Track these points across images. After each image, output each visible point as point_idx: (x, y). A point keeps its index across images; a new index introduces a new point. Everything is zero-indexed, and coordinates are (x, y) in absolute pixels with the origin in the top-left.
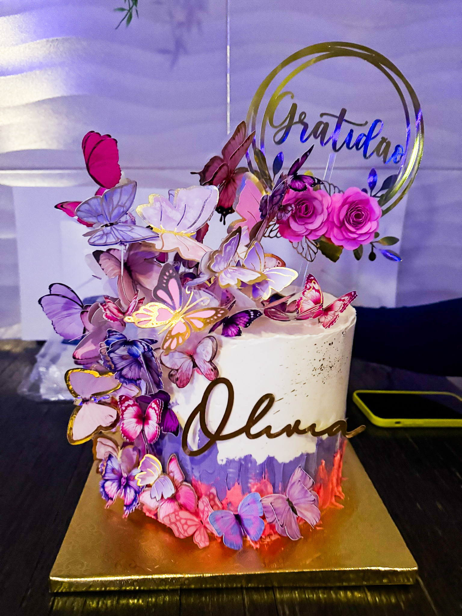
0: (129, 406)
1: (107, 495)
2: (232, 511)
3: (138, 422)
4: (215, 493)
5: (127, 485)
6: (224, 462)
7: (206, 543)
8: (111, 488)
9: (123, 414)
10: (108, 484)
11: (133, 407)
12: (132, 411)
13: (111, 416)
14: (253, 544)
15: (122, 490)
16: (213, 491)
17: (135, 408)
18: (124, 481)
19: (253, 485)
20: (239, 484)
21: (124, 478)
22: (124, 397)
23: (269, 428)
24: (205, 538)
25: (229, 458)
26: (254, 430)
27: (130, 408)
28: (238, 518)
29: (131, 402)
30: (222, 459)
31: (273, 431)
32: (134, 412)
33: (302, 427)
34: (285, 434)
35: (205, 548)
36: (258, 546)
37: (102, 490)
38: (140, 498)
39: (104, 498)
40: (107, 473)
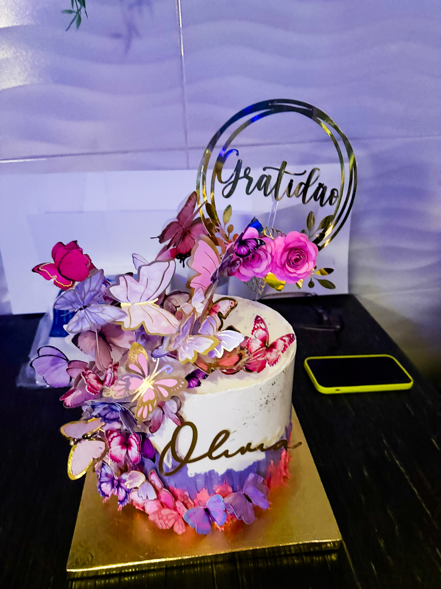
0: (114, 437)
1: (103, 493)
2: (202, 506)
3: (122, 448)
4: (188, 494)
5: (119, 486)
6: (193, 475)
7: (183, 530)
8: (107, 488)
9: (110, 445)
10: (103, 485)
11: (118, 437)
12: (117, 440)
13: (101, 448)
14: (219, 528)
15: (115, 489)
16: (187, 493)
17: (119, 438)
18: (116, 482)
19: (217, 489)
20: (206, 489)
21: (116, 480)
22: (109, 432)
23: (227, 451)
24: (182, 527)
25: (197, 473)
26: (215, 454)
27: (116, 438)
28: (207, 511)
29: (115, 434)
30: (191, 473)
31: (230, 453)
32: (119, 440)
33: (252, 447)
34: (240, 453)
35: (183, 534)
36: (223, 529)
37: (99, 490)
38: (130, 496)
39: (101, 496)
40: (102, 477)
